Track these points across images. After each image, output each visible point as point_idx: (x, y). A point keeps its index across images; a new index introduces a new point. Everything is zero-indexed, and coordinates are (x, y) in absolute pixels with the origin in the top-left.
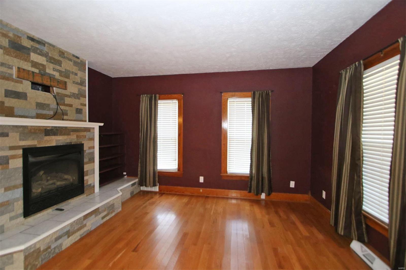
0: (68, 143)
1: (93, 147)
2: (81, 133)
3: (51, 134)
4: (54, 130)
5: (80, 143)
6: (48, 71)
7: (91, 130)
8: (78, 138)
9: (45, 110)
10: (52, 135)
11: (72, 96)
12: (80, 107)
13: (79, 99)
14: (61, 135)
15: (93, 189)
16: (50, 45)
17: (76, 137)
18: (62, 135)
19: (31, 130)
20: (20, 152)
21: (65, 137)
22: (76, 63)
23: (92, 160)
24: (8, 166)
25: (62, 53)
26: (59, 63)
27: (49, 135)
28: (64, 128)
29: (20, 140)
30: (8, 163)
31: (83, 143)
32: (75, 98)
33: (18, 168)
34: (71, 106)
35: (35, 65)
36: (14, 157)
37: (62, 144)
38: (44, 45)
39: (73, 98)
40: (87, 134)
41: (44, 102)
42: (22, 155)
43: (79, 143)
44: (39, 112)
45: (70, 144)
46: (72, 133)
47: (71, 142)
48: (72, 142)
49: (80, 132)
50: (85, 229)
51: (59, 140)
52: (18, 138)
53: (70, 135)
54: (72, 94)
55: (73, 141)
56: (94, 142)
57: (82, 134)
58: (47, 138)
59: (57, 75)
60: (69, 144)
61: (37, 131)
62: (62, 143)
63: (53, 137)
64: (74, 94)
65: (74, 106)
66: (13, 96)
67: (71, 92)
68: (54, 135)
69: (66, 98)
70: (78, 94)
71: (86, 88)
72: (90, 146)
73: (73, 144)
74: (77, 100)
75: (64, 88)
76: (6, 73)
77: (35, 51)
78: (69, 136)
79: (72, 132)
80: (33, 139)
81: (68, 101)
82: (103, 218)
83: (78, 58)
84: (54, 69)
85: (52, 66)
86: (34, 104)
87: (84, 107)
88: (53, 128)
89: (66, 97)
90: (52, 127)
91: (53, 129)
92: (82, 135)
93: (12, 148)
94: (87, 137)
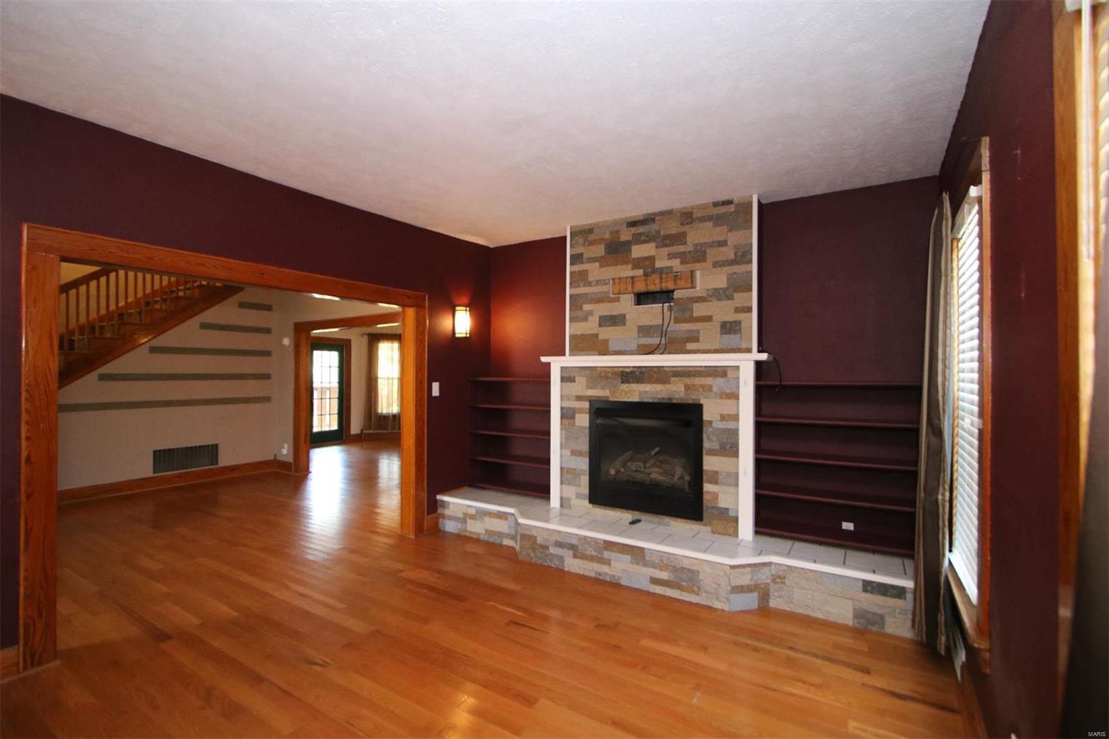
0: (663, 399)
1: (736, 418)
2: (697, 379)
3: (631, 381)
4: (637, 373)
5: (695, 402)
6: (659, 264)
7: (730, 374)
8: (689, 391)
9: (653, 337)
10: (633, 383)
11: (710, 297)
12: (731, 317)
13: (729, 299)
14: (649, 382)
15: (734, 524)
16: (662, 214)
17: (685, 388)
18: (652, 383)
19: (601, 373)
20: (586, 405)
21: (658, 387)
22: (718, 220)
23: (731, 449)
24: (574, 423)
25: (687, 217)
26: (680, 238)
27: (628, 382)
28: (655, 369)
29: (588, 387)
30: (574, 419)
31: (701, 402)
32: (720, 300)
33: (584, 427)
34: (708, 319)
35: (637, 263)
36: (581, 411)
37: (651, 401)
38: (653, 220)
39: (714, 300)
40: (718, 383)
41: (650, 324)
42: (588, 410)
43: (690, 402)
44: (640, 343)
45: (669, 401)
46: (672, 379)
47: (670, 399)
48: (672, 397)
49: (695, 376)
50: (605, 569)
51: (646, 392)
52: (585, 384)
53: (669, 383)
54: (710, 293)
55: (676, 396)
56: (738, 404)
57: (698, 381)
58: (625, 387)
59: (676, 264)
60: (665, 401)
61: (610, 375)
62: (651, 398)
63: (634, 386)
64: (716, 290)
65: (714, 318)
66: (608, 324)
67: (708, 290)
68: (637, 382)
69: (696, 305)
70: (727, 289)
71: (751, 268)
72: (725, 412)
73: (675, 401)
74: (726, 303)
75: (689, 285)
76: (601, 293)
77: (638, 239)
78: (668, 386)
79: (674, 376)
80: (603, 388)
81: (699, 310)
82: (655, 581)
83: (729, 202)
84: (671, 256)
85: (665, 251)
86: (635, 330)
87: (746, 315)
88: (635, 369)
89: (697, 302)
90: (634, 367)
91: (635, 372)
92: (700, 383)
93: (579, 398)
94: (715, 389)
